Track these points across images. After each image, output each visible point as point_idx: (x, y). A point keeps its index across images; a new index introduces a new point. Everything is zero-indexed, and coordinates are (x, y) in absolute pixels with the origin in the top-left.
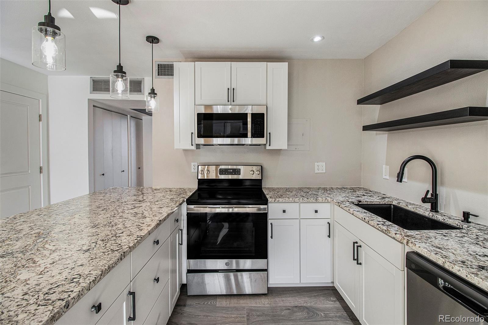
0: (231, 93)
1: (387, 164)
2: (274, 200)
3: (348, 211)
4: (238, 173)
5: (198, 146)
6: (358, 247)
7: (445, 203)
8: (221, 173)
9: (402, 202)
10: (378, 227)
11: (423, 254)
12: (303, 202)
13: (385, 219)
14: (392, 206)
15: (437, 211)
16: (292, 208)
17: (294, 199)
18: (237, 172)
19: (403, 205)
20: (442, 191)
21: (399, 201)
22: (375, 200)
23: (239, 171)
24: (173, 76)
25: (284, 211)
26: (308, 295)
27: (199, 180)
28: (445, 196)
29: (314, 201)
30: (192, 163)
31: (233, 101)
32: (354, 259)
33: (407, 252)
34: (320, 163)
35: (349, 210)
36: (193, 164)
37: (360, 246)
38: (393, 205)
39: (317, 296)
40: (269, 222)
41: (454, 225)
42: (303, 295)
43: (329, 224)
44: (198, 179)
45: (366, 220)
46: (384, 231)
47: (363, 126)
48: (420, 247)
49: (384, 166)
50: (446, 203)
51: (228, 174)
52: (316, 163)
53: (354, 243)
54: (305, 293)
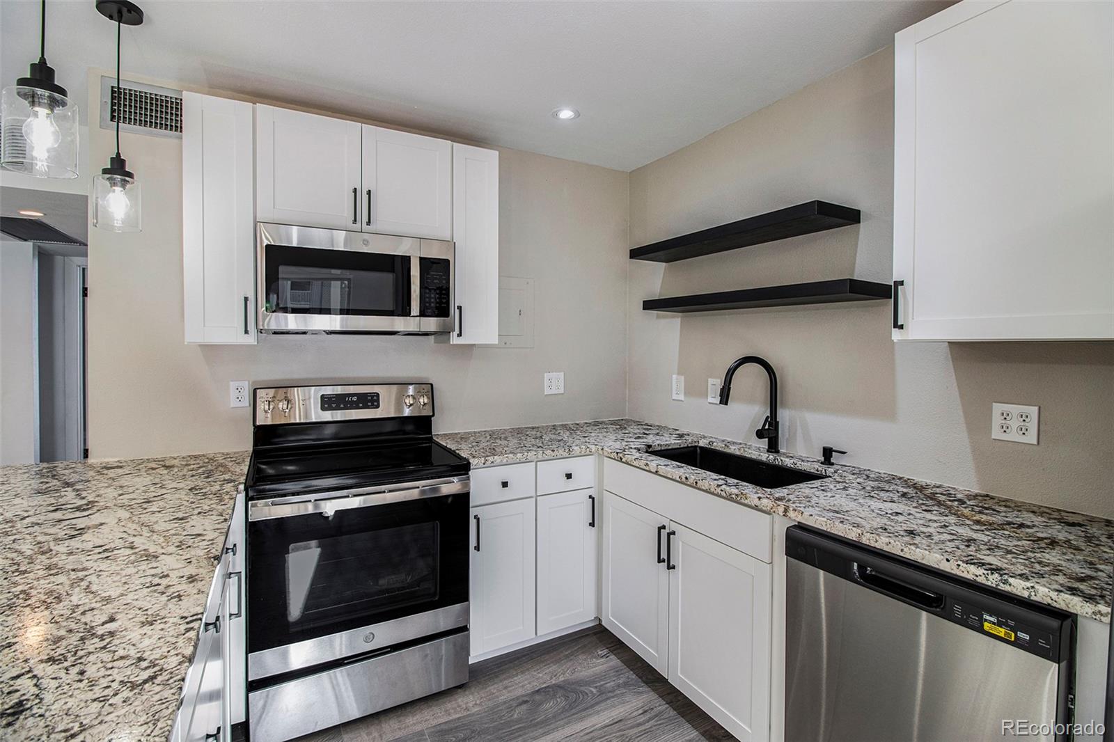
0: (362, 205)
1: (679, 373)
2: (483, 462)
3: (645, 467)
4: (372, 405)
6: (669, 535)
7: (787, 436)
8: (326, 406)
9: (714, 440)
10: (718, 490)
11: (820, 527)
12: (543, 459)
13: (721, 475)
14: (698, 448)
15: (777, 452)
16: (521, 474)
17: (526, 454)
18: (370, 401)
19: (718, 446)
20: (783, 415)
21: (712, 440)
22: (671, 441)
23: (375, 398)
24: (181, 131)
25: (505, 484)
26: (554, 659)
27: (258, 427)
28: (787, 424)
29: (565, 454)
30: (231, 383)
31: (369, 223)
32: (660, 561)
33: (788, 528)
34: (554, 373)
35: (647, 465)
36: (233, 385)
37: (674, 533)
38: (701, 448)
39: (572, 654)
40: (473, 512)
41: (812, 471)
42: (543, 662)
43: (593, 499)
44: (254, 424)
45: (691, 481)
46: (734, 496)
47: (644, 301)
48: (812, 515)
49: (674, 376)
50: (789, 435)
51: (345, 408)
52: (546, 375)
53: (660, 529)
54: (547, 657)
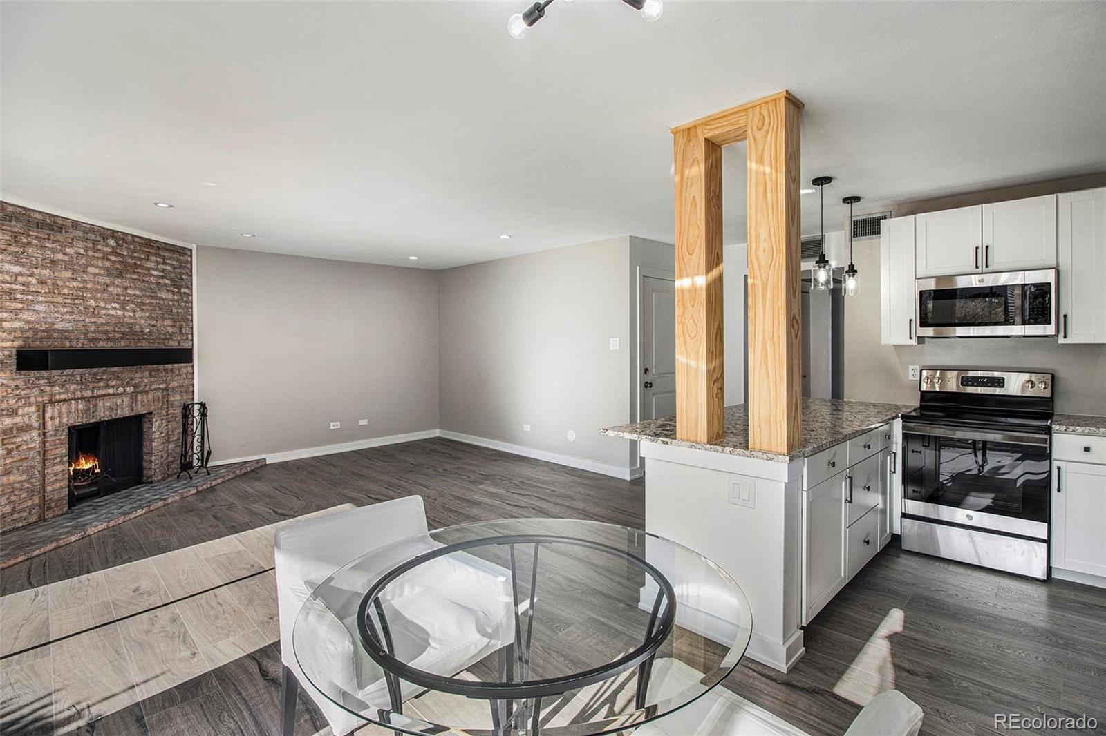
0: (983, 256)
2: (1064, 428)
4: (999, 385)
5: (921, 340)
8: (965, 383)
18: (997, 382)
23: (1002, 381)
24: (879, 235)
25: (1087, 450)
27: (922, 392)
30: (910, 366)
31: (987, 266)
40: (1055, 464)
44: (920, 390)
51: (978, 386)
